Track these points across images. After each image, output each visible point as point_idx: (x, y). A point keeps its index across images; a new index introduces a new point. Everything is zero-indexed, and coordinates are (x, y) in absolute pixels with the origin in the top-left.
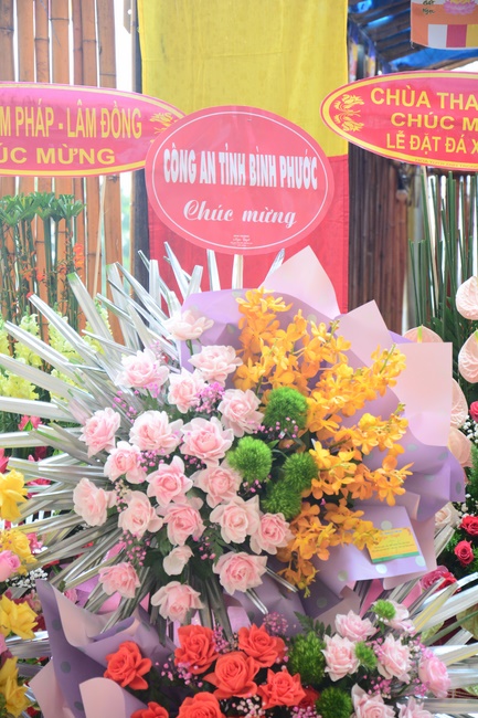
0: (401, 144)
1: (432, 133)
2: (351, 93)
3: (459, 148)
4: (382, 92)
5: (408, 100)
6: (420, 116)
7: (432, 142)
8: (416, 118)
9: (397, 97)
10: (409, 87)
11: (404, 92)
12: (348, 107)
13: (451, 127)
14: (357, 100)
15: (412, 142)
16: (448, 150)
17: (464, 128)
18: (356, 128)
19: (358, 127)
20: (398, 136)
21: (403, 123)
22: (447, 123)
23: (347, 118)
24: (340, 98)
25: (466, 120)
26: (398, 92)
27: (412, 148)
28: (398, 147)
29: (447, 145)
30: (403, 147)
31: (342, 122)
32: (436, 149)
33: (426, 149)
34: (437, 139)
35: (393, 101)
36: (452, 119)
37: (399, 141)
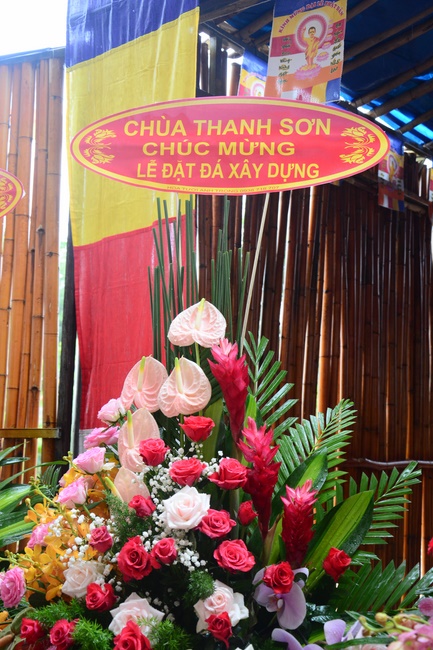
0: (152, 173)
1: (186, 160)
2: (103, 128)
3: (215, 173)
4: (136, 124)
5: (163, 130)
6: (173, 144)
7: (186, 170)
8: (169, 146)
9: (151, 128)
10: (163, 117)
11: (159, 122)
12: (98, 141)
13: (207, 152)
14: (110, 134)
15: (164, 170)
16: (202, 176)
17: (221, 153)
18: (107, 161)
19: (107, 159)
20: (149, 165)
21: (155, 152)
22: (202, 149)
23: (97, 151)
24: (91, 133)
25: (222, 144)
26: (152, 122)
27: (164, 176)
28: (149, 176)
29: (202, 171)
30: (154, 176)
31: (92, 156)
32: (190, 176)
33: (179, 176)
34: (191, 165)
35: (147, 132)
36: (207, 144)
37: (149, 170)
